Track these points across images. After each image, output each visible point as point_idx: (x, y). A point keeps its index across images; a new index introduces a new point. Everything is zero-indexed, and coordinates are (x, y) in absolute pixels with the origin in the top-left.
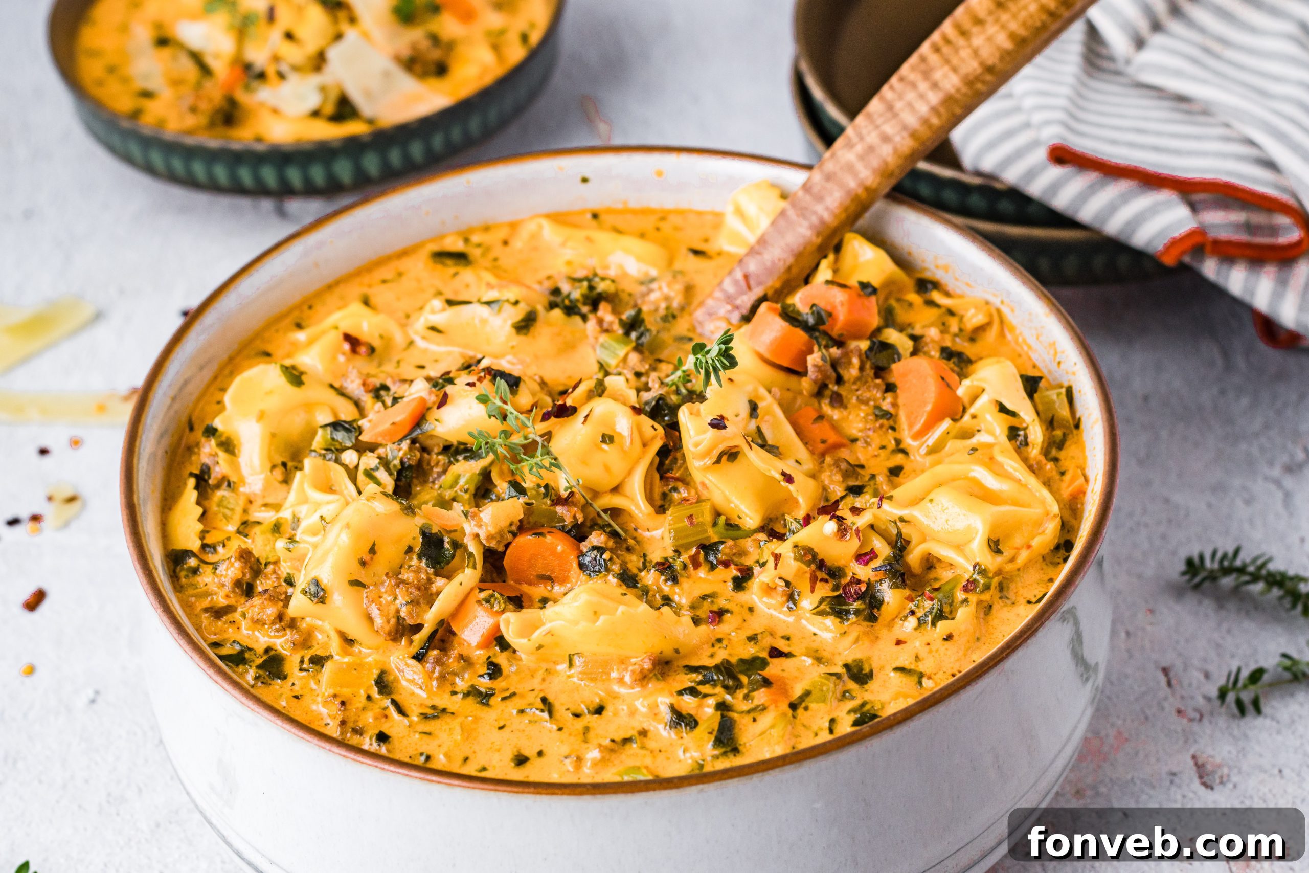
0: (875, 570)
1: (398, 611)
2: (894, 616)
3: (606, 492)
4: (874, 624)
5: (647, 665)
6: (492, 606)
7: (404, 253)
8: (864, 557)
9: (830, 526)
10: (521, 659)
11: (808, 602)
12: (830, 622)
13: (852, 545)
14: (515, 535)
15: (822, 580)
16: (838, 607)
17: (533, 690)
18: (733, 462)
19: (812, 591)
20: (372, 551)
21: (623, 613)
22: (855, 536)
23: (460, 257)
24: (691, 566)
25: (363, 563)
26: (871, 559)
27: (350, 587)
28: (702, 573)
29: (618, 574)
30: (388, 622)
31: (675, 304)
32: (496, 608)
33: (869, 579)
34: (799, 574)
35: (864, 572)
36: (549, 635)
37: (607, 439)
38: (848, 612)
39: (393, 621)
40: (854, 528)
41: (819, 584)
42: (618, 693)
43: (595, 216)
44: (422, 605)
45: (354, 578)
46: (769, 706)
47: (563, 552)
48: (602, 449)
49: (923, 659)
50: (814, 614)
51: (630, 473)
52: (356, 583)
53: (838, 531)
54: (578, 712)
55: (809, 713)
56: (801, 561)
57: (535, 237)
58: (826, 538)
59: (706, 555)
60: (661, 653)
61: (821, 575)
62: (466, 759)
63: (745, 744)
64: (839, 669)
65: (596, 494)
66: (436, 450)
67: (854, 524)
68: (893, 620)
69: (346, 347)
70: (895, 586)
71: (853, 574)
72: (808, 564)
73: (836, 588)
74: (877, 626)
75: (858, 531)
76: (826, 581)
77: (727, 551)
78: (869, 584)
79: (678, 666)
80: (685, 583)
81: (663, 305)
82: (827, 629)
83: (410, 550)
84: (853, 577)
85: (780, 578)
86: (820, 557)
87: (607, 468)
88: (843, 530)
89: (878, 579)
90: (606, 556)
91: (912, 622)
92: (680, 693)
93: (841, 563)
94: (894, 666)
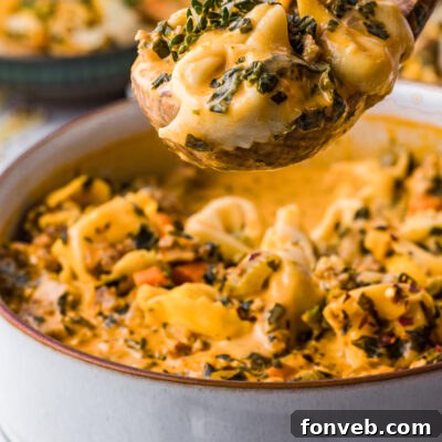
8: (405, 320)
11: (354, 334)
12: (361, 353)
13: (399, 310)
15: (371, 324)
16: (369, 346)
19: (360, 327)
25: (98, 231)
34: (357, 314)
35: (401, 331)
38: (374, 352)
40: (407, 299)
41: (366, 325)
45: (88, 236)
50: (353, 344)
52: (89, 240)
53: (394, 298)
58: (385, 299)
71: (393, 328)
72: (366, 309)
73: (376, 333)
75: (407, 303)
76: (374, 326)
78: (398, 340)
84: (391, 331)
86: (376, 309)
92: (217, 357)
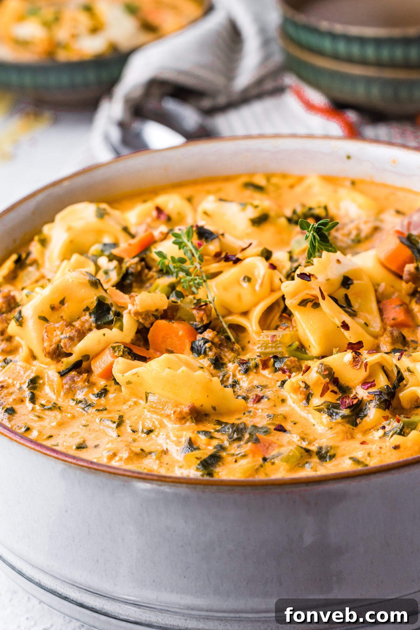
0: (369, 393)
1: (60, 341)
2: (371, 427)
3: (237, 313)
4: (354, 428)
5: (186, 409)
6: (115, 352)
7: (227, 179)
8: (367, 384)
9: (349, 356)
10: (121, 391)
11: (316, 401)
13: (362, 374)
14: (157, 318)
15: (332, 391)
17: (119, 411)
18: (315, 309)
19: (322, 395)
20: (62, 302)
21: (183, 371)
22: (363, 367)
23: (259, 188)
24: (261, 367)
25: (53, 308)
26: (371, 387)
27: (39, 320)
28: (266, 372)
29: (211, 359)
30: (51, 346)
31: (363, 235)
32: (116, 354)
33: (363, 398)
35: (363, 394)
36: (136, 376)
37: (248, 279)
39: (54, 346)
40: (365, 361)
41: (329, 393)
42: (166, 425)
43: (353, 183)
44: (75, 341)
45: (43, 315)
46: (248, 454)
47: (182, 335)
48: (241, 285)
49: (373, 456)
50: (315, 410)
51: (256, 305)
52: (44, 319)
53: (353, 361)
54: (135, 429)
55: (274, 467)
56: (320, 374)
57: (309, 187)
58: (344, 364)
59: (275, 362)
60: (202, 406)
61: (332, 387)
62: (51, 437)
63: (219, 472)
64: (314, 448)
65: (230, 313)
66: (154, 269)
67: (366, 359)
68: (370, 429)
69: (155, 213)
70: (379, 407)
71: (357, 393)
72: (325, 376)
73: (339, 399)
74: (356, 430)
75: (367, 365)
76: (336, 393)
77: (288, 363)
78: (361, 401)
79: (212, 419)
80: (252, 375)
81: (354, 233)
82: (322, 423)
83: (87, 309)
84: (355, 395)
85: (303, 382)
86: (336, 376)
87: (239, 297)
88: (356, 361)
89: (369, 399)
90: (207, 345)
91: (381, 432)
92: (199, 432)
93: (351, 384)
94: (352, 456)
